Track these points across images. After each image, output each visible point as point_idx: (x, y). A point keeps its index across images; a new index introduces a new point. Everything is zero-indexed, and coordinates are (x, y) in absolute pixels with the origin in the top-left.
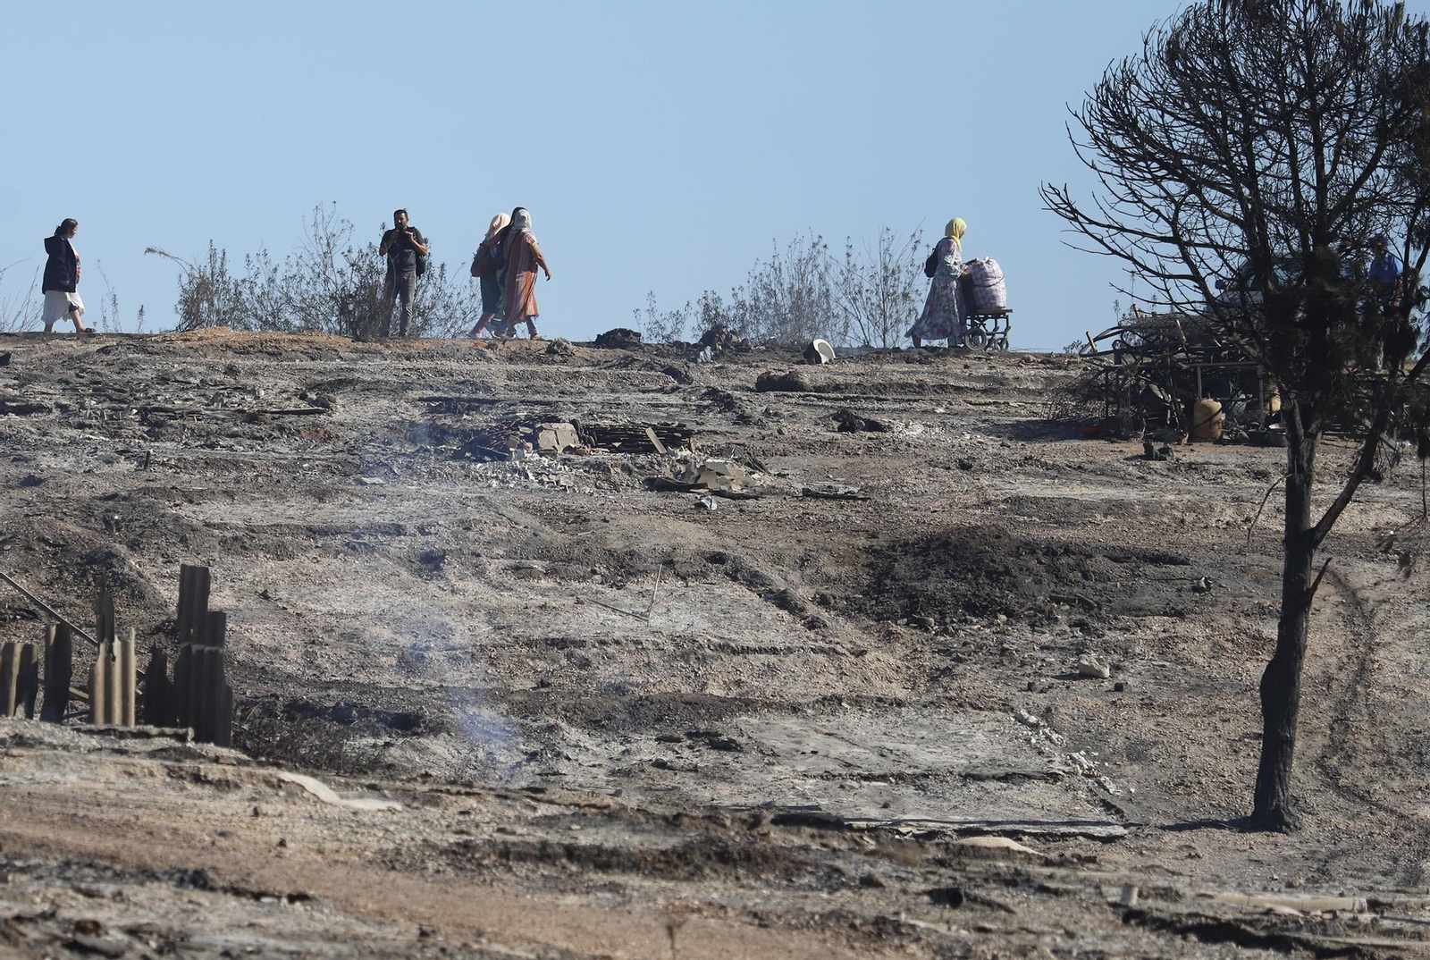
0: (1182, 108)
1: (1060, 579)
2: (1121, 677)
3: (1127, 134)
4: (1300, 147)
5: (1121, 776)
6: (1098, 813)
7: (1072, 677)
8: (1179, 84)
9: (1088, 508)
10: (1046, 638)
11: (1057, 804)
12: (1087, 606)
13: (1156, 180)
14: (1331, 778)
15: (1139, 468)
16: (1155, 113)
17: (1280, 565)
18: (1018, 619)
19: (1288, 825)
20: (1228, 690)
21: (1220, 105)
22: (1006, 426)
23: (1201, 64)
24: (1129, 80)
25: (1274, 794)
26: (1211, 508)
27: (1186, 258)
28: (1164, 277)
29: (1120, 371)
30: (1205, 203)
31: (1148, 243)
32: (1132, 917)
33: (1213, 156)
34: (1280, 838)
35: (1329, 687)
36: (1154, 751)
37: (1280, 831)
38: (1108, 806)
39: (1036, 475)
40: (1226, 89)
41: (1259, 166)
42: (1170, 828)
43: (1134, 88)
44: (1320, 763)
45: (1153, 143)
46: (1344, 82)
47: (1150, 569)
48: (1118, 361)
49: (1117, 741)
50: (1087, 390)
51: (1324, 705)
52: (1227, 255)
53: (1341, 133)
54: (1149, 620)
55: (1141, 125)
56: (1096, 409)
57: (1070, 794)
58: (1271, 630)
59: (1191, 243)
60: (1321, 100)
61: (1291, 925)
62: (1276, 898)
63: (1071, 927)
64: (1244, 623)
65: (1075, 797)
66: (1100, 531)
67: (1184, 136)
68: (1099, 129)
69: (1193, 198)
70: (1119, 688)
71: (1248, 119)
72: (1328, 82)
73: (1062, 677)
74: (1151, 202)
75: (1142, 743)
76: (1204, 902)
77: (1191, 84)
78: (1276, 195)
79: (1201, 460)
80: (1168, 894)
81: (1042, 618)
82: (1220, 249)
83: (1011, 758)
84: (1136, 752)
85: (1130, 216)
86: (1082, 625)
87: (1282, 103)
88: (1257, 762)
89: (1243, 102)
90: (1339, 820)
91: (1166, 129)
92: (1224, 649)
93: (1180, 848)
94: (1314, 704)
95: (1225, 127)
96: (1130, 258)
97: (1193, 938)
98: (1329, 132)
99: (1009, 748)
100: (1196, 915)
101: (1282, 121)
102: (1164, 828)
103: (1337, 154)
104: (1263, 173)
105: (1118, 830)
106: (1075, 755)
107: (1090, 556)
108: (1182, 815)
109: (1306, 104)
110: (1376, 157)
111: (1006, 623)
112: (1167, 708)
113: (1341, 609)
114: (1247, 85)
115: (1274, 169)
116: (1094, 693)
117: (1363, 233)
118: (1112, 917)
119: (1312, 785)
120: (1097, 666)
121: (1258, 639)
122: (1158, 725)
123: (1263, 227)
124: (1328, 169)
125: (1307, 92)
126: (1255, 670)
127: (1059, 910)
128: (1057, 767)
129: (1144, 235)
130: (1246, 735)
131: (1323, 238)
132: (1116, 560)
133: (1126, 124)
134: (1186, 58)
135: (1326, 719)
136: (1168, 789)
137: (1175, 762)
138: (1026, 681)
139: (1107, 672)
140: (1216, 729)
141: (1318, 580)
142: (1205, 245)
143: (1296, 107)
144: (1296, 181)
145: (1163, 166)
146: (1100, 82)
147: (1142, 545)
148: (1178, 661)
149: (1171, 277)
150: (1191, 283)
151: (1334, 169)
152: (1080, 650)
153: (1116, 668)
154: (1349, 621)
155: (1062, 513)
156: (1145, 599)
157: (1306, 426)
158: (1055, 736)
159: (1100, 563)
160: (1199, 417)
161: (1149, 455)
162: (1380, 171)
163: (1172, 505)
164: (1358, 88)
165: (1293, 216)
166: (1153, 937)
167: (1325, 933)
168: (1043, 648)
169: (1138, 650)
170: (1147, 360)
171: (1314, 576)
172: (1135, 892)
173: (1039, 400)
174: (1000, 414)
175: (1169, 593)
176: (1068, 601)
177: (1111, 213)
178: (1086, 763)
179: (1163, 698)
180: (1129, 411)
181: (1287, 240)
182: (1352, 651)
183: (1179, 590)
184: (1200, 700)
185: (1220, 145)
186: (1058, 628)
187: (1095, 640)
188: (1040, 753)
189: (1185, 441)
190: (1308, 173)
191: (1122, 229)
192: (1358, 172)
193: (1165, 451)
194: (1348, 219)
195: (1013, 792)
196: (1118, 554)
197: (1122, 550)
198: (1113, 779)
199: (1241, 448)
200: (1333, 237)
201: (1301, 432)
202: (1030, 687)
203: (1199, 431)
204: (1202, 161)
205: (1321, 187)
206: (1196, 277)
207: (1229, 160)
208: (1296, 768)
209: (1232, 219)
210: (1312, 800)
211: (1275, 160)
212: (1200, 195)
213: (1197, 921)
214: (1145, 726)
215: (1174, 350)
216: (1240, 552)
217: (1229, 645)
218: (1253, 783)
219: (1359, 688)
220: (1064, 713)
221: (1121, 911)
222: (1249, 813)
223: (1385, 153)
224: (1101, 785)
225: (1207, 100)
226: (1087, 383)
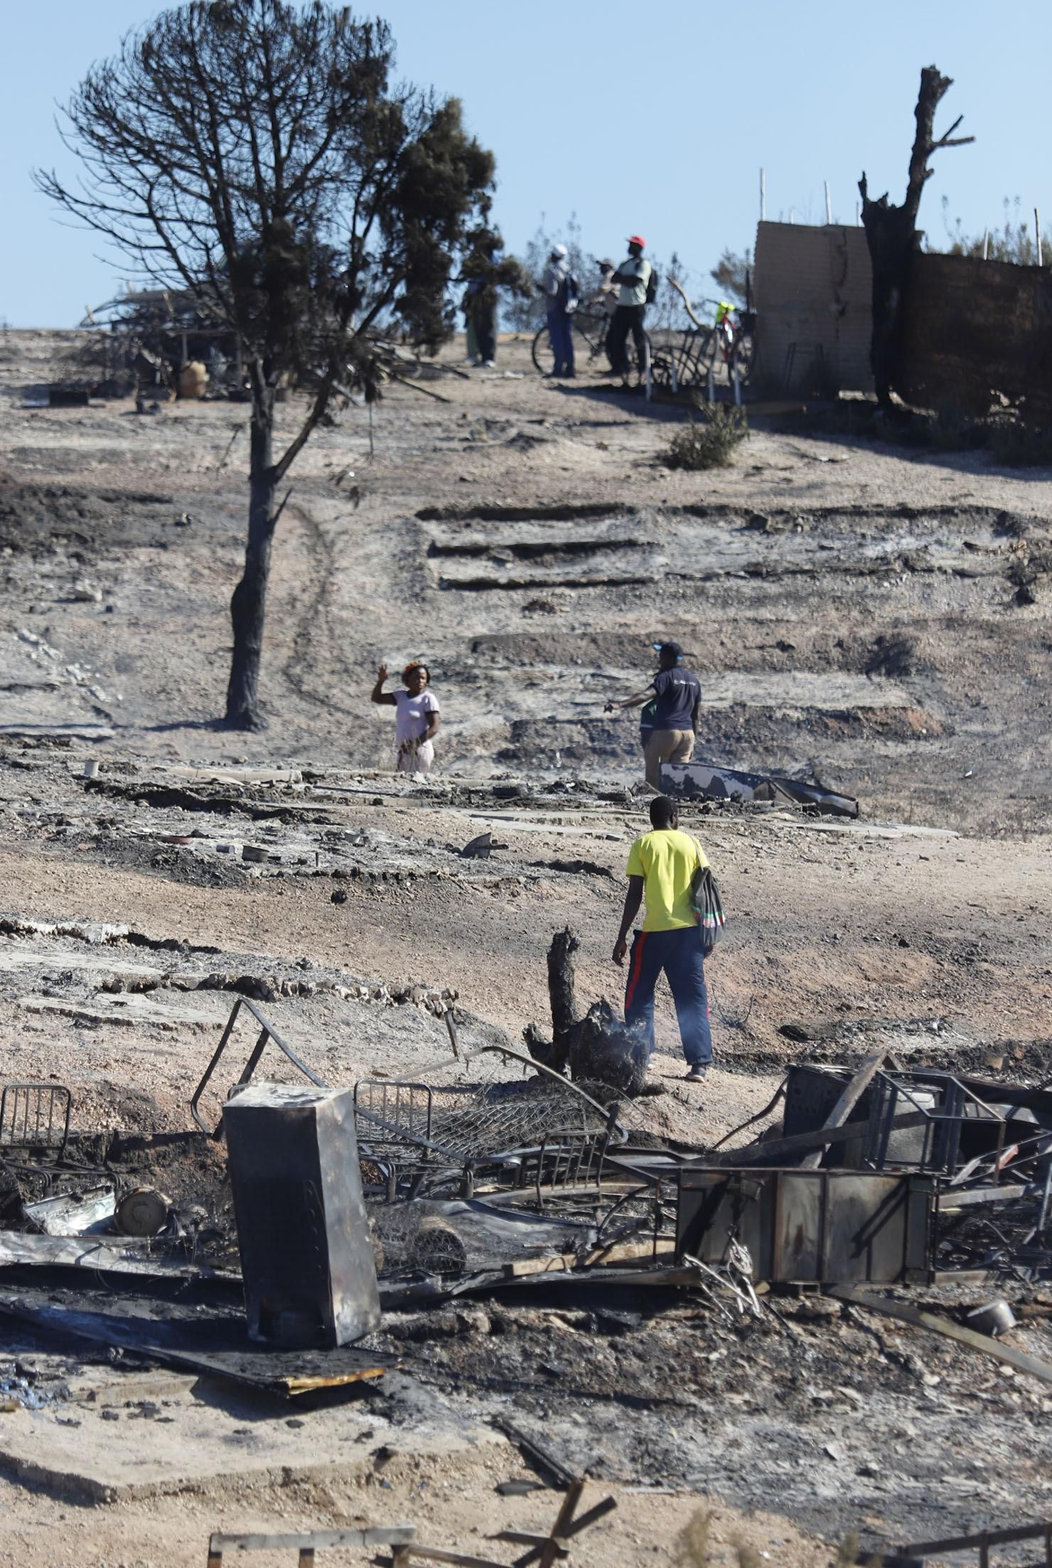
0: (155, 100)
1: (59, 516)
2: (111, 600)
3: (108, 124)
4: (259, 133)
5: (111, 685)
6: (91, 717)
7: (68, 601)
8: (154, 80)
9: (85, 456)
10: (46, 568)
11: (54, 710)
12: (82, 540)
13: (133, 164)
14: (295, 685)
15: (131, 422)
16: (132, 106)
17: (247, 501)
18: (22, 551)
19: (256, 725)
20: (205, 610)
21: (189, 97)
22: (16, 389)
23: (171, 62)
24: (109, 77)
25: (243, 698)
26: (193, 455)
27: (160, 231)
28: (140, 247)
29: (115, 339)
30: (175, 182)
31: (126, 218)
32: (93, 786)
33: (182, 142)
34: (249, 736)
35: (294, 607)
36: (139, 664)
37: (249, 730)
38: (98, 711)
39: (41, 429)
40: (193, 83)
41: (223, 149)
42: (154, 729)
43: (113, 84)
44: (285, 672)
45: (130, 132)
46: (298, 76)
47: (138, 507)
48: (114, 329)
49: (107, 656)
50: (88, 357)
51: (289, 621)
52: (195, 228)
53: (295, 120)
54: (138, 551)
55: (119, 116)
56: (95, 374)
57: (65, 702)
58: (240, 558)
59: (163, 219)
60: (277, 92)
61: (232, 793)
62: (222, 770)
63: (38, 796)
64: (220, 552)
65: (70, 704)
66: (95, 477)
67: (157, 125)
68: (83, 121)
69: (165, 179)
70: (109, 609)
71: (213, 110)
72: (284, 75)
73: (60, 601)
74: (130, 183)
75: (129, 656)
76: (158, 774)
77: (163, 78)
78: (237, 175)
79: (185, 415)
80: (124, 768)
81: (42, 551)
82: (189, 223)
83: (15, 672)
84: (123, 665)
85: (110, 194)
86: (78, 557)
87: (243, 95)
88: (228, 671)
89: (210, 94)
90: (302, 721)
91: (141, 119)
92: (201, 575)
93: (161, 746)
94: (281, 621)
95: (192, 116)
96: (111, 232)
97: (145, 803)
98: (286, 120)
99: (13, 661)
100: (150, 785)
101: (243, 111)
102: (147, 729)
103: (292, 138)
104: (226, 156)
105: (107, 732)
106: (70, 668)
107: (84, 497)
108: (163, 718)
109: (265, 96)
110: (328, 140)
111: (13, 556)
112: (150, 627)
113: (305, 540)
114: (214, 81)
115: (236, 152)
116: (87, 615)
117: (314, 206)
118: (76, 788)
119: (279, 690)
120: (90, 591)
121: (231, 566)
122: (143, 641)
123: (227, 203)
124: (284, 152)
125: (267, 84)
126: (226, 592)
127: (29, 782)
128: (55, 679)
129: (123, 211)
130: (221, 649)
131: (280, 212)
132: (108, 500)
133: (106, 115)
134: (161, 58)
135: (289, 637)
136: (151, 696)
137: (158, 673)
138: (28, 605)
139: (99, 596)
140: (194, 643)
141: (280, 511)
142: (177, 220)
143: (256, 98)
144: (256, 162)
145: (139, 150)
146: (84, 78)
147: (132, 487)
148: (162, 586)
149: (147, 248)
150: (165, 253)
151: (289, 152)
152: (75, 577)
153: (107, 592)
154: (312, 550)
155: (63, 461)
156: (133, 533)
157: (267, 376)
158: (52, 652)
159: (94, 503)
160: (185, 379)
161: (140, 410)
162: (329, 153)
163: (159, 453)
164: (309, 78)
165: (256, 192)
166: (110, 803)
167: (262, 799)
168: (44, 576)
169: (126, 577)
170: (140, 329)
171: (276, 509)
172: (97, 765)
173: (47, 367)
174: (12, 378)
175: (154, 527)
176: (66, 536)
177: (93, 192)
178: (80, 675)
179: (149, 616)
180: (123, 374)
181: (248, 213)
182: (314, 575)
183: (163, 525)
184: (180, 619)
185: (190, 133)
186: (56, 560)
187: (90, 569)
188: (40, 666)
189: (173, 398)
190: (267, 156)
191: (104, 207)
192: (310, 155)
193: (155, 408)
194: (301, 195)
195: (15, 700)
196: (111, 495)
197: (114, 491)
198: (103, 688)
199: (222, 405)
200: (287, 211)
201: (263, 381)
202: (32, 610)
203: (186, 392)
204: (172, 146)
205: (278, 168)
206: (169, 248)
207: (197, 146)
208: (262, 675)
209: (202, 197)
210: (278, 704)
211: (236, 145)
212: (171, 175)
213: (147, 789)
214: (132, 642)
215: (163, 320)
216: (218, 492)
217: (206, 572)
218: (225, 690)
219: (321, 608)
220: (61, 633)
221: (84, 782)
222: (223, 715)
223: (334, 138)
224: (92, 693)
225: (178, 93)
226: (86, 350)
